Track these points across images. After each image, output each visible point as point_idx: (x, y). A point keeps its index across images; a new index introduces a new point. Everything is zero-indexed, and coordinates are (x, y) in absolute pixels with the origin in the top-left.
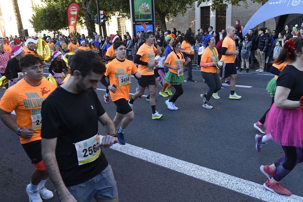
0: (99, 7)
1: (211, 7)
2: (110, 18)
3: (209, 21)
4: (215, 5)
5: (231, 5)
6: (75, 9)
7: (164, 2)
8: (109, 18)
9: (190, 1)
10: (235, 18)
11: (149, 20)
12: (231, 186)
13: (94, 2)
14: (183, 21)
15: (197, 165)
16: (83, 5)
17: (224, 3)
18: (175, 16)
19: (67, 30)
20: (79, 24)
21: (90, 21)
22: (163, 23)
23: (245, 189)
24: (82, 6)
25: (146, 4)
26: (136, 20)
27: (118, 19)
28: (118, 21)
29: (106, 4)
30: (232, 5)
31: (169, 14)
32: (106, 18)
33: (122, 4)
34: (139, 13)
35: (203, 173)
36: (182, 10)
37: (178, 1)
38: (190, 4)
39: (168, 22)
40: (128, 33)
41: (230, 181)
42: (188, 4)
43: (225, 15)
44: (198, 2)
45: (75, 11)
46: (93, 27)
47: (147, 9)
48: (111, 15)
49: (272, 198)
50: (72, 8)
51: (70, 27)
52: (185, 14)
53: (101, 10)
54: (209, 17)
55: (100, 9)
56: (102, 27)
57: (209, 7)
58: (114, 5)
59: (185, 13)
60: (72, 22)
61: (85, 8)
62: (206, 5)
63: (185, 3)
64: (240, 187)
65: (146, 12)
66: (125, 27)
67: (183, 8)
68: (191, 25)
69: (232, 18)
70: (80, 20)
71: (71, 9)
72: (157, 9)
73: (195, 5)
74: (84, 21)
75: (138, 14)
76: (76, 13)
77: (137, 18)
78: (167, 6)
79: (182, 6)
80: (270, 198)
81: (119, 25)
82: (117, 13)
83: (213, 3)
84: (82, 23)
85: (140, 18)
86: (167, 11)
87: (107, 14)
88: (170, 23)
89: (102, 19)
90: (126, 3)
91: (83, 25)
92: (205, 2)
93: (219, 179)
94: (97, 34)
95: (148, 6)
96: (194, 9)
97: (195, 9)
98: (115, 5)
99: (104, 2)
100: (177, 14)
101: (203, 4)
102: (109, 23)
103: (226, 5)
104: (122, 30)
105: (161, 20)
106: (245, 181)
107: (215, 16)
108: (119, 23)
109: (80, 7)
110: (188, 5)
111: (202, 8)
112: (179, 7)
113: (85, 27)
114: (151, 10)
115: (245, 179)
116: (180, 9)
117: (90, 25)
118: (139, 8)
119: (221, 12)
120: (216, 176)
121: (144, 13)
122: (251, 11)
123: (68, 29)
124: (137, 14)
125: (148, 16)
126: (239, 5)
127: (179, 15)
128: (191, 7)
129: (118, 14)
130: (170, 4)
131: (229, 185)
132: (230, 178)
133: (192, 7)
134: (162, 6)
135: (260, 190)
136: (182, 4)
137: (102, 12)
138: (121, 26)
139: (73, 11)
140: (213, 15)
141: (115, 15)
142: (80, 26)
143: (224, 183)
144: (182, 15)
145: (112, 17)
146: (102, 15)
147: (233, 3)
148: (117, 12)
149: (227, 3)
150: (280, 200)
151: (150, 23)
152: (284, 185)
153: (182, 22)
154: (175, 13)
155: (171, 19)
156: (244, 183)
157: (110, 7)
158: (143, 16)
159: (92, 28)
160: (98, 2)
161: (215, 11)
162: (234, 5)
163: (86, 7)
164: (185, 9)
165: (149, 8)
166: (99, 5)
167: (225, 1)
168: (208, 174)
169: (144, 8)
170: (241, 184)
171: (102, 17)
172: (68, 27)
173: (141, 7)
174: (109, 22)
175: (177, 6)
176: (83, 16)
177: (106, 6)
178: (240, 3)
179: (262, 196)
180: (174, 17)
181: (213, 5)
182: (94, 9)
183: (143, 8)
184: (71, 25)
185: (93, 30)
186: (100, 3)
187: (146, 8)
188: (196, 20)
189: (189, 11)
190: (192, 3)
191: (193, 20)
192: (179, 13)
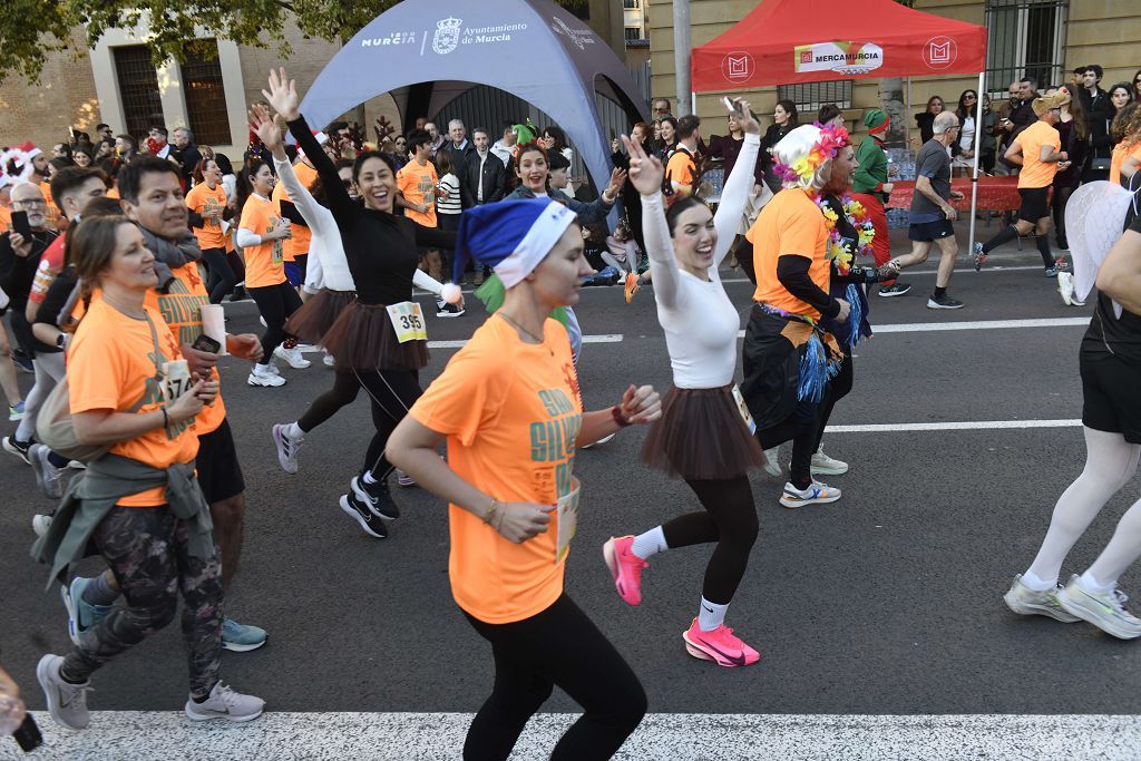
3: (159, 101)
4: (166, 40)
5: (234, 42)
9: (56, 21)
12: (271, 754)
14: (39, 103)
15: (128, 714)
17: (200, 34)
23: (325, 751)
30: (238, 44)
35: (158, 736)
38: (57, 35)
41: (270, 735)
42: (50, 34)
43: (220, 80)
49: (421, 749)
52: (41, 76)
54: (154, 89)
57: (142, 50)
59: (39, 70)
62: (133, 41)
63: (34, 29)
64: (307, 747)
68: (81, 120)
69: (248, 91)
79: (21, 41)
80: (414, 754)
92: (121, 26)
93: (224, 745)
96: (80, 56)
97: (83, 56)
101: (115, 37)
106: (323, 717)
107: (177, 84)
110: (46, 38)
111: (119, 53)
115: (323, 709)
116: (11, 52)
119: (202, 73)
120: (213, 732)
122: (313, 66)
126: (259, 45)
127: (15, 76)
128: (65, 48)
131: (263, 754)
132: (269, 721)
133: (71, 48)
135: (379, 734)
136: (19, 32)
140: (168, 78)
143: (244, 754)
144: (27, 78)
149: (210, 35)
150: (447, 747)
152: (459, 687)
153: (38, 108)
156: (322, 727)
161: (172, 62)
162: (244, 44)
164: (38, 54)
168: (181, 733)
170: (309, 735)
178: (264, 35)
179: (388, 756)
181: (158, 41)
188: (101, 101)
189: (61, 61)
190: (65, 27)
191: (88, 102)
192: (11, 71)
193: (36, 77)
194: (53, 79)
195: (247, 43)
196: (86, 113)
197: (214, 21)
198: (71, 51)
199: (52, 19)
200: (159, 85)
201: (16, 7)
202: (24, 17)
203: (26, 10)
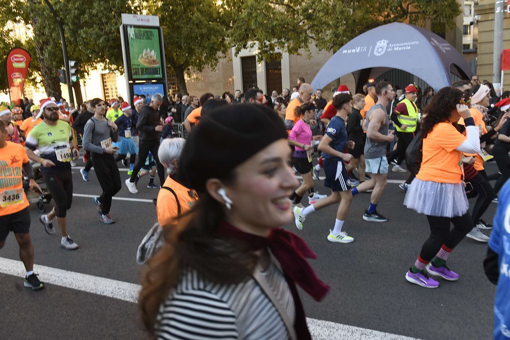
0: (67, 55)
1: (257, 57)
2: (88, 74)
3: (256, 77)
4: (264, 53)
5: (287, 54)
6: (21, 59)
7: (180, 47)
8: (86, 74)
9: (224, 47)
10: (295, 74)
11: (156, 76)
13: (58, 47)
16: (38, 51)
17: (277, 50)
18: (201, 71)
19: (6, 94)
20: (30, 84)
21: (51, 79)
22: (180, 82)
24: (35, 54)
25: (151, 51)
26: (134, 77)
27: (103, 75)
28: (103, 79)
29: (80, 50)
30: (290, 54)
31: (190, 68)
32: (81, 73)
33: (109, 51)
34: (139, 65)
36: (211, 61)
37: (204, 47)
38: (224, 52)
39: (189, 80)
40: (120, 98)
42: (221, 52)
43: (280, 69)
44: (236, 49)
45: (22, 61)
46: (57, 89)
47: (152, 59)
48: (90, 69)
50: (16, 57)
51: (13, 89)
52: (216, 68)
53: (71, 60)
54: (255, 72)
55: (69, 58)
56: (73, 88)
57: (254, 57)
58: (93, 52)
59: (216, 66)
60: (18, 81)
61: (41, 57)
62: (249, 54)
63: (216, 50)
65: (150, 63)
66: (116, 88)
67: (212, 58)
68: (227, 85)
69: (291, 74)
70: (33, 77)
71: (13, 59)
72: (170, 60)
73: (231, 53)
74: (39, 79)
75: (137, 67)
76: (22, 65)
77: (136, 73)
78: (187, 55)
79: (210, 55)
81: (104, 86)
82: (100, 66)
83: (259, 51)
84: (36, 83)
85: (140, 73)
86: (187, 64)
87: (81, 67)
88: (193, 81)
89: (73, 75)
90: (115, 49)
91: (38, 85)
92: (247, 49)
94: (65, 100)
95: (154, 54)
97: (231, 60)
98: (95, 52)
99: (77, 46)
100: (203, 68)
101: (244, 53)
102: (85, 82)
103: (280, 55)
104: (110, 94)
105: (177, 78)
107: (264, 71)
108: (104, 82)
109: (31, 56)
110: (220, 54)
111: (244, 59)
112: (205, 57)
113: (43, 89)
114: (159, 60)
116: (208, 59)
117: (51, 86)
118: (138, 57)
119: (273, 66)
121: (146, 65)
123: (8, 93)
124: (135, 67)
125: (155, 71)
126: (298, 54)
127: (207, 68)
128: (225, 57)
129: (103, 68)
130: (191, 52)
134: (177, 55)
136: (211, 51)
137: (72, 63)
138: (109, 87)
139: (19, 62)
140: (261, 68)
141: (96, 68)
142: (33, 87)
144: (211, 69)
145: (91, 72)
146: (72, 67)
147: (290, 51)
148: (101, 63)
149: (280, 51)
151: (159, 81)
153: (212, 80)
154: (201, 66)
155: (194, 76)
157: (88, 55)
158: (145, 70)
159: (56, 91)
160: (66, 46)
161: (263, 62)
162: (292, 55)
163: (43, 54)
164: (216, 60)
165: (155, 57)
166: (67, 52)
167: (278, 48)
169: (148, 57)
171: (73, 71)
172: (8, 90)
173: (142, 56)
174: (85, 80)
175: (202, 55)
176: (38, 69)
177: (80, 54)
178: (301, 51)
180: (199, 71)
181: (260, 53)
182: (57, 59)
183: (146, 57)
184: (14, 86)
185: (58, 94)
186: (68, 48)
187: (151, 57)
188: (235, 77)
189: (222, 63)
190: (226, 50)
191: (231, 78)
192: (206, 66)
193: (214, 69)
194: (219, 69)
195: (293, 54)
196: (230, 82)
197: (282, 45)
198: (227, 58)
199: (223, 46)
200: (257, 72)
201: (211, 42)
202: (213, 46)
203: (214, 43)
